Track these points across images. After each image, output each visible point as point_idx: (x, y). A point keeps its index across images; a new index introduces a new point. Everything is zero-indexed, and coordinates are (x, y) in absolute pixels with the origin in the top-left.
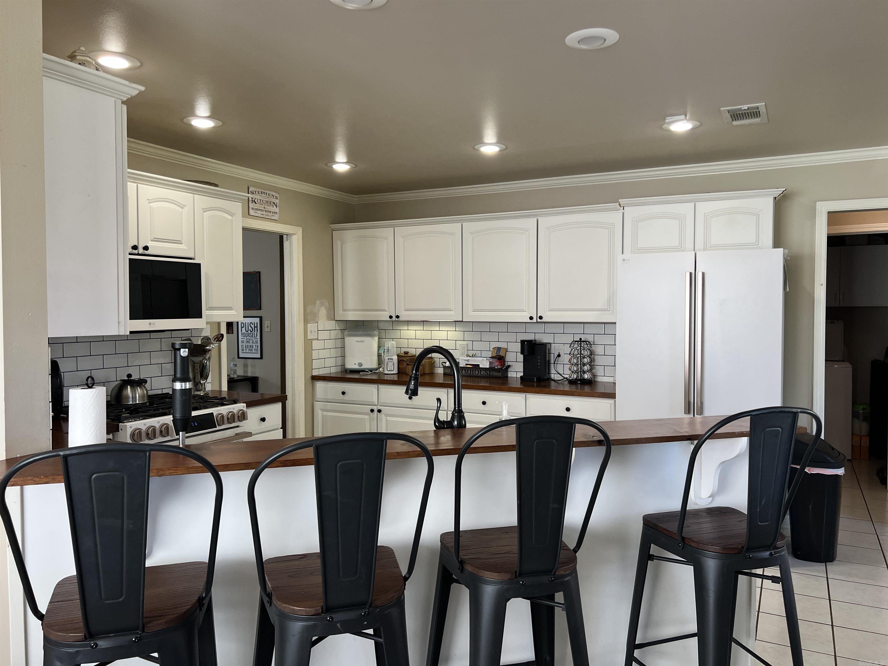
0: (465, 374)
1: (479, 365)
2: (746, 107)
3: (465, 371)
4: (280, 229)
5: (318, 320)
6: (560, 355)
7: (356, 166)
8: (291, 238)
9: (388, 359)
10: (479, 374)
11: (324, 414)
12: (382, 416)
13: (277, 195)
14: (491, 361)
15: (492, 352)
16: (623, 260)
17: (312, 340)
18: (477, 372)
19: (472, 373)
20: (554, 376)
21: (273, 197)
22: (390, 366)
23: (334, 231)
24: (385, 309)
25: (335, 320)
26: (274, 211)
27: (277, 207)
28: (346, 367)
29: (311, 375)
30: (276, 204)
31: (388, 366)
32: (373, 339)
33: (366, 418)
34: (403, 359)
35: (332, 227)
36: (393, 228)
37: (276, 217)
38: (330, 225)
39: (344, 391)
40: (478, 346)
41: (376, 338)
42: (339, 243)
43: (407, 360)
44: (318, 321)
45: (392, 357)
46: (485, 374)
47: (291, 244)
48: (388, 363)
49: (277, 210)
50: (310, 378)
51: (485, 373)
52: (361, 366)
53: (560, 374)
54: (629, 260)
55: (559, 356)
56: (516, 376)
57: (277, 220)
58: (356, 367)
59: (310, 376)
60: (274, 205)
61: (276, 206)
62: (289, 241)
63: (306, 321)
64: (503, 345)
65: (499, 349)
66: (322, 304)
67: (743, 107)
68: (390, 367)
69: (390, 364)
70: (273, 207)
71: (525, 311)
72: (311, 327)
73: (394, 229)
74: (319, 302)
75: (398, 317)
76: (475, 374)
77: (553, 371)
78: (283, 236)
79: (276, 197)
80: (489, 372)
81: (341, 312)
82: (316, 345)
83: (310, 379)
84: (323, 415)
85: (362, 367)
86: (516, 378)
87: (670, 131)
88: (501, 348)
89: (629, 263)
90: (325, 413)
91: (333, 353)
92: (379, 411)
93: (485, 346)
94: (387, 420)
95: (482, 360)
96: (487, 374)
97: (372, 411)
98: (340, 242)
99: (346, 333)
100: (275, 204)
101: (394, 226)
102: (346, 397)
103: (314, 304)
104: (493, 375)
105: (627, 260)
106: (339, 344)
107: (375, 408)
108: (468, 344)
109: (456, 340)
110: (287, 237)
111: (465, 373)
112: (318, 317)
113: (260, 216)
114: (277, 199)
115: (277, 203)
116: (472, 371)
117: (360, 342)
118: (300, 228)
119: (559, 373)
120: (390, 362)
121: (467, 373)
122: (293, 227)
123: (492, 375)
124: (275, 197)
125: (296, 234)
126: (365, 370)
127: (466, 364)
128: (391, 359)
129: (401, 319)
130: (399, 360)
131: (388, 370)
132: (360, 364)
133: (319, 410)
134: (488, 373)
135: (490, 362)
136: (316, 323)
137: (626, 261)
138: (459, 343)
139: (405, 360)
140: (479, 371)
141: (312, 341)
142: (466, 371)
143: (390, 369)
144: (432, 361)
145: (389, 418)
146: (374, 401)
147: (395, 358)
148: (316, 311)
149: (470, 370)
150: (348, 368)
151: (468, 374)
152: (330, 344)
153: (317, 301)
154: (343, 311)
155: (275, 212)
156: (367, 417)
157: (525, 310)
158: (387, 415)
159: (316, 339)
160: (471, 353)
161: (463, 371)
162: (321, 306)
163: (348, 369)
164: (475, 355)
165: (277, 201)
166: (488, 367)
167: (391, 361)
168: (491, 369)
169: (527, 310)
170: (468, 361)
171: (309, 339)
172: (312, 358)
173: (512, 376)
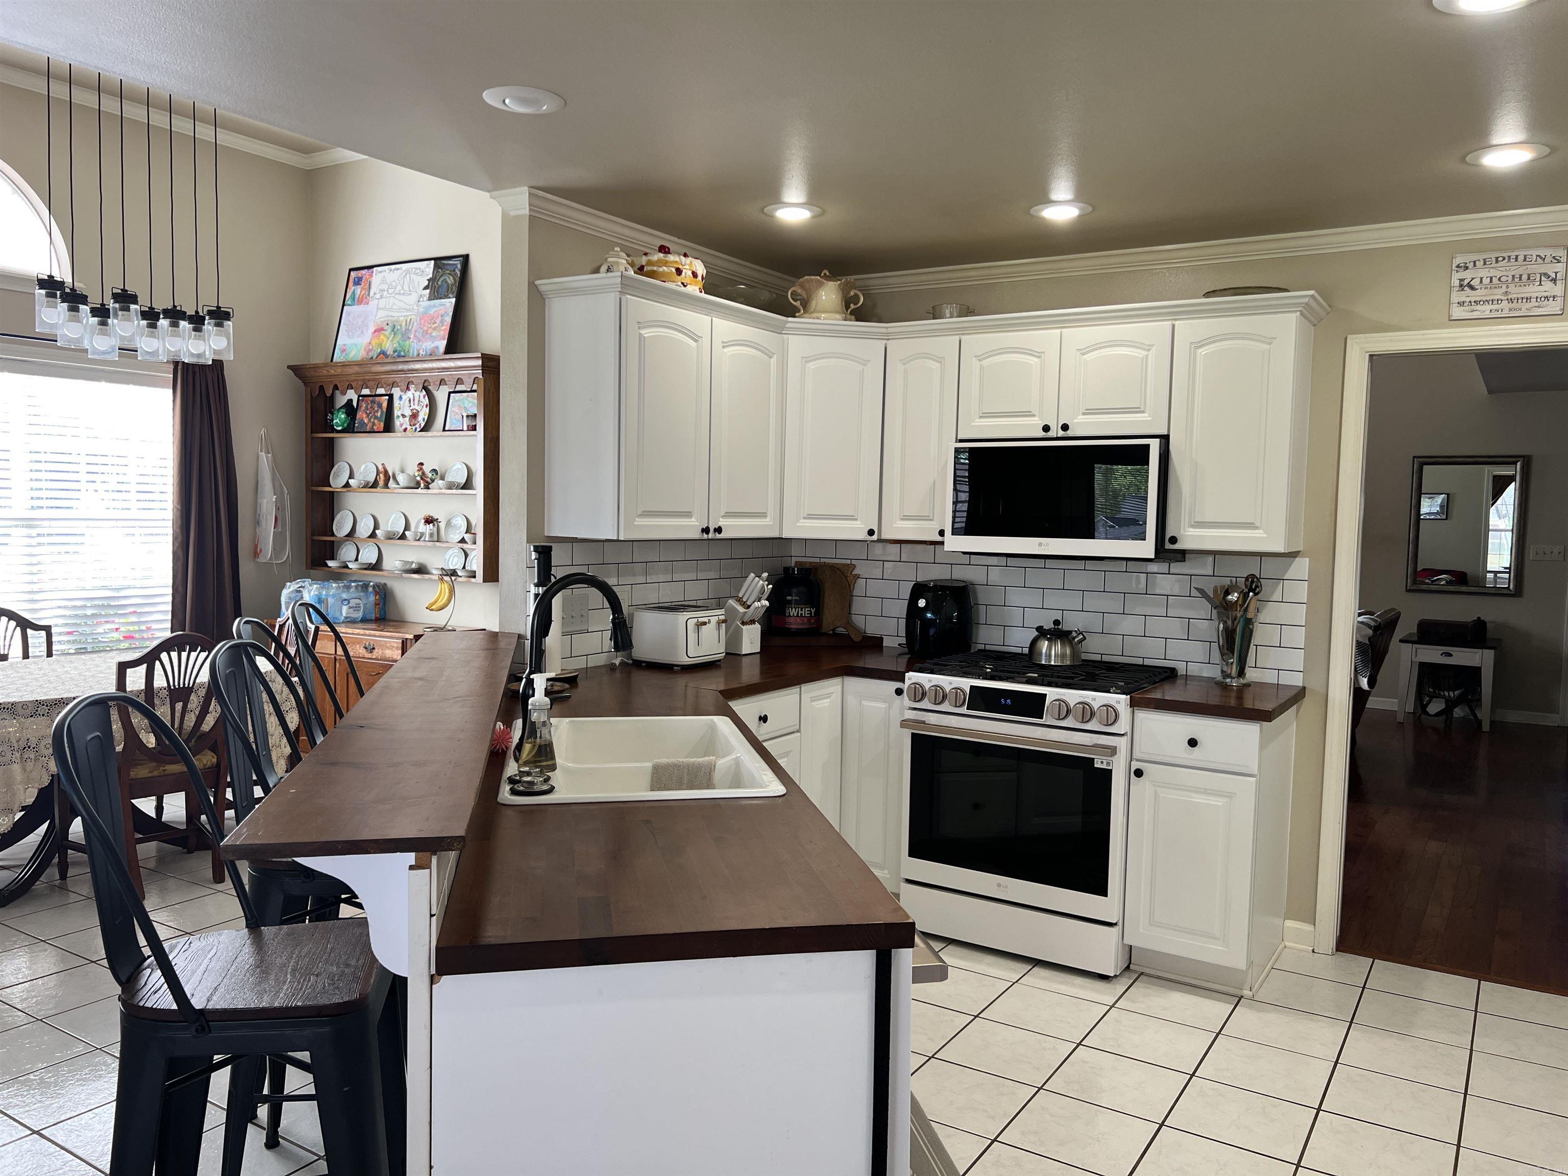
21: (1544, 260)
30: (1552, 275)
60: (1544, 279)
70: (1540, 285)
79: (1554, 257)
100: (1548, 277)
113: (1487, 314)
114: (1558, 262)
115: (1556, 273)
124: (1548, 259)
165: (1557, 268)
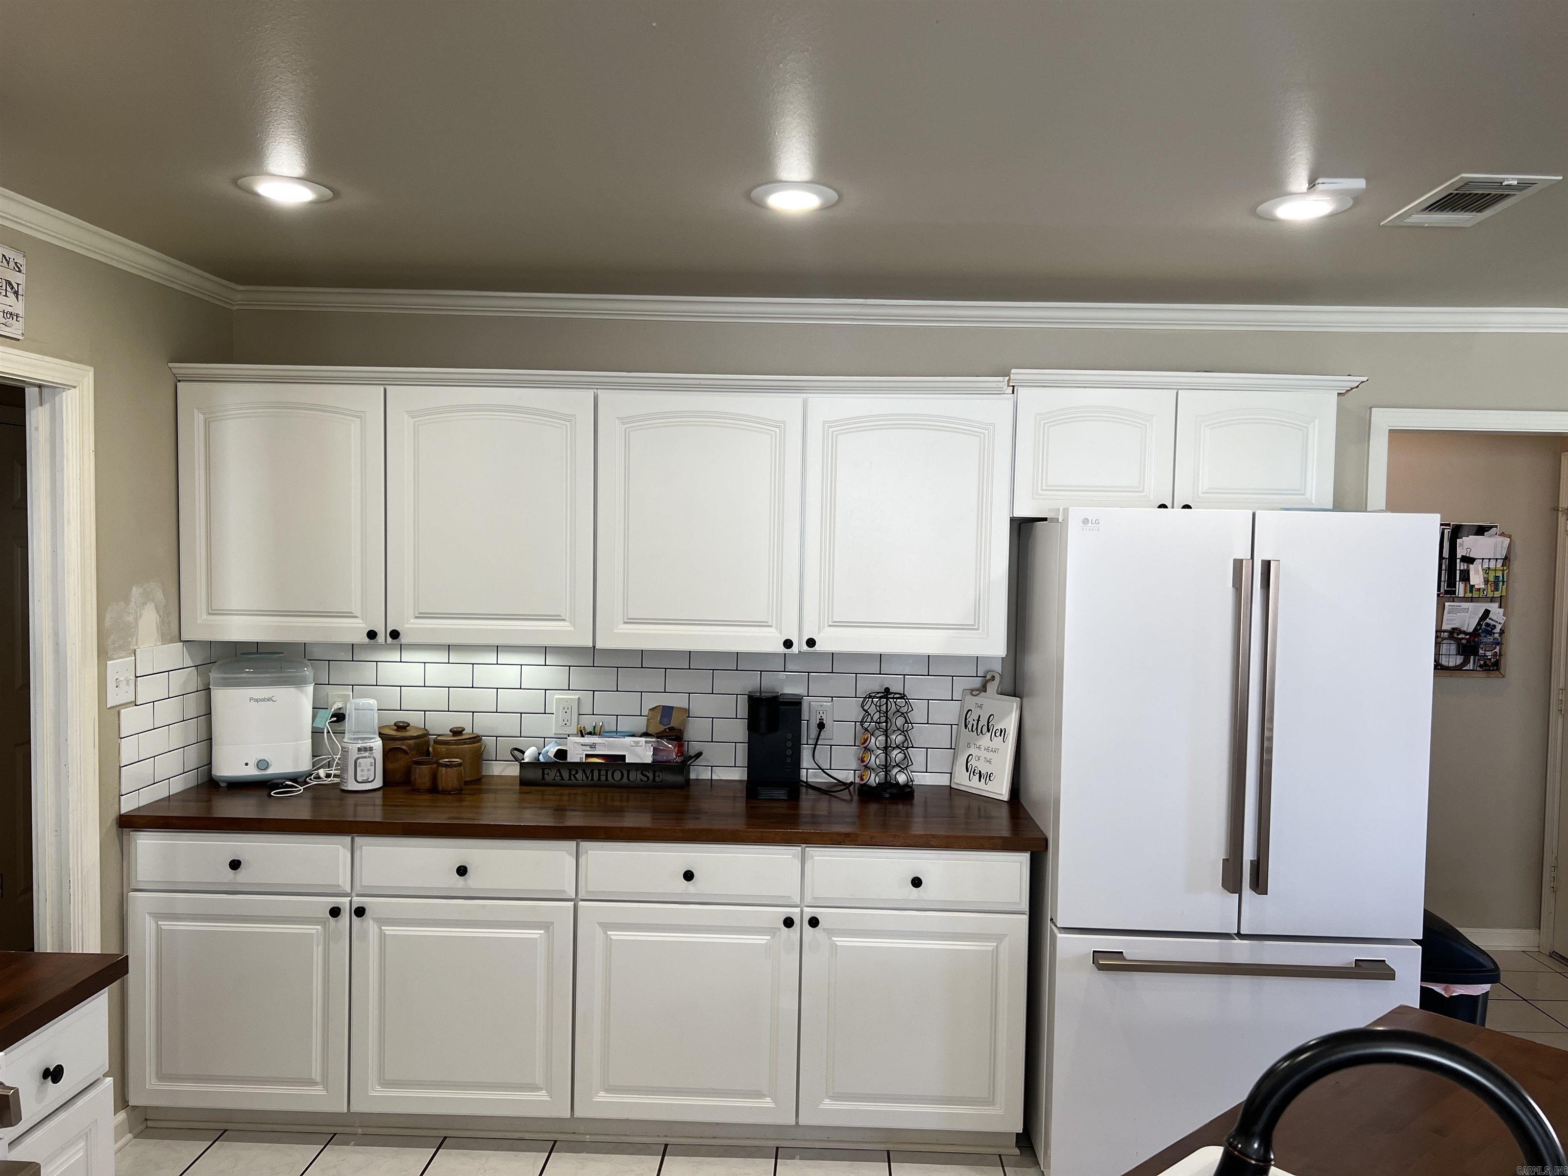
0: (583, 780)
1: (624, 756)
2: (1513, 179)
3: (584, 771)
4: (27, 368)
5: (136, 644)
6: (824, 724)
7: (336, 194)
8: (57, 398)
9: (359, 750)
10: (625, 780)
11: (163, 927)
12: (369, 921)
13: (21, 261)
14: (656, 746)
15: (648, 720)
16: (1084, 522)
17: (117, 709)
18: (617, 776)
19: (603, 778)
20: (809, 773)
21: (8, 263)
22: (366, 769)
23: (179, 381)
24: (351, 613)
25: (184, 637)
26: (10, 310)
27: (17, 298)
28: (219, 774)
29: (118, 814)
30: (15, 286)
31: (359, 769)
32: (302, 692)
33: (313, 931)
34: (397, 744)
35: (174, 371)
36: (382, 388)
37: (16, 329)
38: (170, 365)
39: (237, 859)
40: (607, 703)
41: (310, 688)
42: (199, 418)
43: (409, 746)
44: (135, 647)
45: (372, 745)
46: (641, 780)
47: (55, 419)
48: (358, 761)
49: (19, 307)
50: (114, 823)
51: (640, 776)
52: (267, 768)
53: (823, 770)
54: (1097, 522)
55: (821, 726)
56: (710, 778)
57: (18, 340)
58: (251, 772)
59: (112, 816)
60: (9, 289)
61: (16, 293)
62: (47, 406)
63: (103, 655)
64: (676, 701)
65: (667, 711)
66: (147, 597)
67: (1507, 179)
68: (365, 773)
69: (365, 763)
70: (6, 296)
71: (771, 626)
72: (118, 667)
73: (385, 390)
74: (141, 590)
75: (395, 634)
76: (614, 779)
77: (806, 761)
78: (24, 389)
79: (16, 263)
80: (652, 774)
81: (203, 617)
82: (130, 720)
83: (115, 826)
84: (159, 930)
85: (270, 771)
86: (710, 782)
87: (1275, 220)
88: (673, 707)
89: (1098, 530)
90: (166, 925)
91: (176, 736)
92: (360, 912)
93: (628, 703)
94: (382, 937)
95: (632, 744)
96: (645, 779)
97: (335, 912)
98: (201, 417)
99: (214, 675)
100: (12, 288)
101: (385, 383)
102: (242, 876)
103: (126, 598)
104: (663, 781)
105: (1094, 522)
106: (193, 705)
107: (343, 902)
108: (581, 698)
109: (546, 690)
110: (41, 393)
111: (586, 780)
112: (134, 639)
114: (20, 271)
115: (18, 284)
116: (603, 773)
117: (264, 700)
118: (89, 368)
119: (820, 768)
120: (365, 757)
121: (590, 778)
122: (68, 363)
123: (661, 781)
124: (12, 264)
125: (75, 387)
126: (282, 784)
127: (587, 756)
128: (365, 749)
129: (403, 639)
130: (388, 747)
131: (359, 780)
132: (262, 764)
133: (147, 916)
134: (650, 775)
135: (654, 748)
136: (131, 656)
137: (1092, 523)
138: (556, 696)
139: (404, 747)
140: (625, 773)
141: (119, 712)
142: (588, 773)
143: (365, 778)
144: (481, 747)
145: (389, 930)
146: (340, 884)
147: (377, 744)
148: (131, 618)
149: (599, 771)
150: (225, 777)
151: (592, 779)
152: (169, 711)
153: (134, 589)
154: (209, 614)
155: (11, 314)
156: (315, 929)
157: (770, 624)
158: (382, 922)
159: (131, 703)
160: (588, 723)
161: (577, 773)
162: (144, 604)
163: (223, 779)
164: (601, 726)
165: (18, 278)
166: (649, 760)
167: (367, 754)
168: (656, 766)
169: (774, 625)
170: (593, 746)
171: (110, 708)
172: (119, 761)
173: (700, 778)
